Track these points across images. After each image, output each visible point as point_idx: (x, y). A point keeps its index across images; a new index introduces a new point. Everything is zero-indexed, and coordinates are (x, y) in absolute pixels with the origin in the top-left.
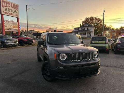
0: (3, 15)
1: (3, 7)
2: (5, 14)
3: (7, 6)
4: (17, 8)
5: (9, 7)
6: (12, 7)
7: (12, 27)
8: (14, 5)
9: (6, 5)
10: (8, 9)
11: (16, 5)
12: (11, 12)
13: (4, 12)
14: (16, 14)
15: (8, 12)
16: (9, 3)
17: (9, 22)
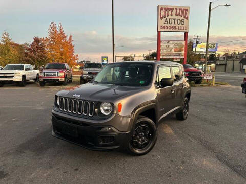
0: (160, 32)
1: (162, 19)
2: (163, 30)
3: (168, 16)
4: (186, 14)
5: (171, 15)
6: (176, 15)
7: (173, 50)
8: (180, 9)
9: (166, 14)
10: (170, 19)
11: (184, 10)
12: (175, 24)
13: (162, 26)
14: (182, 26)
15: (168, 25)
16: (172, 9)
17: (168, 42)
